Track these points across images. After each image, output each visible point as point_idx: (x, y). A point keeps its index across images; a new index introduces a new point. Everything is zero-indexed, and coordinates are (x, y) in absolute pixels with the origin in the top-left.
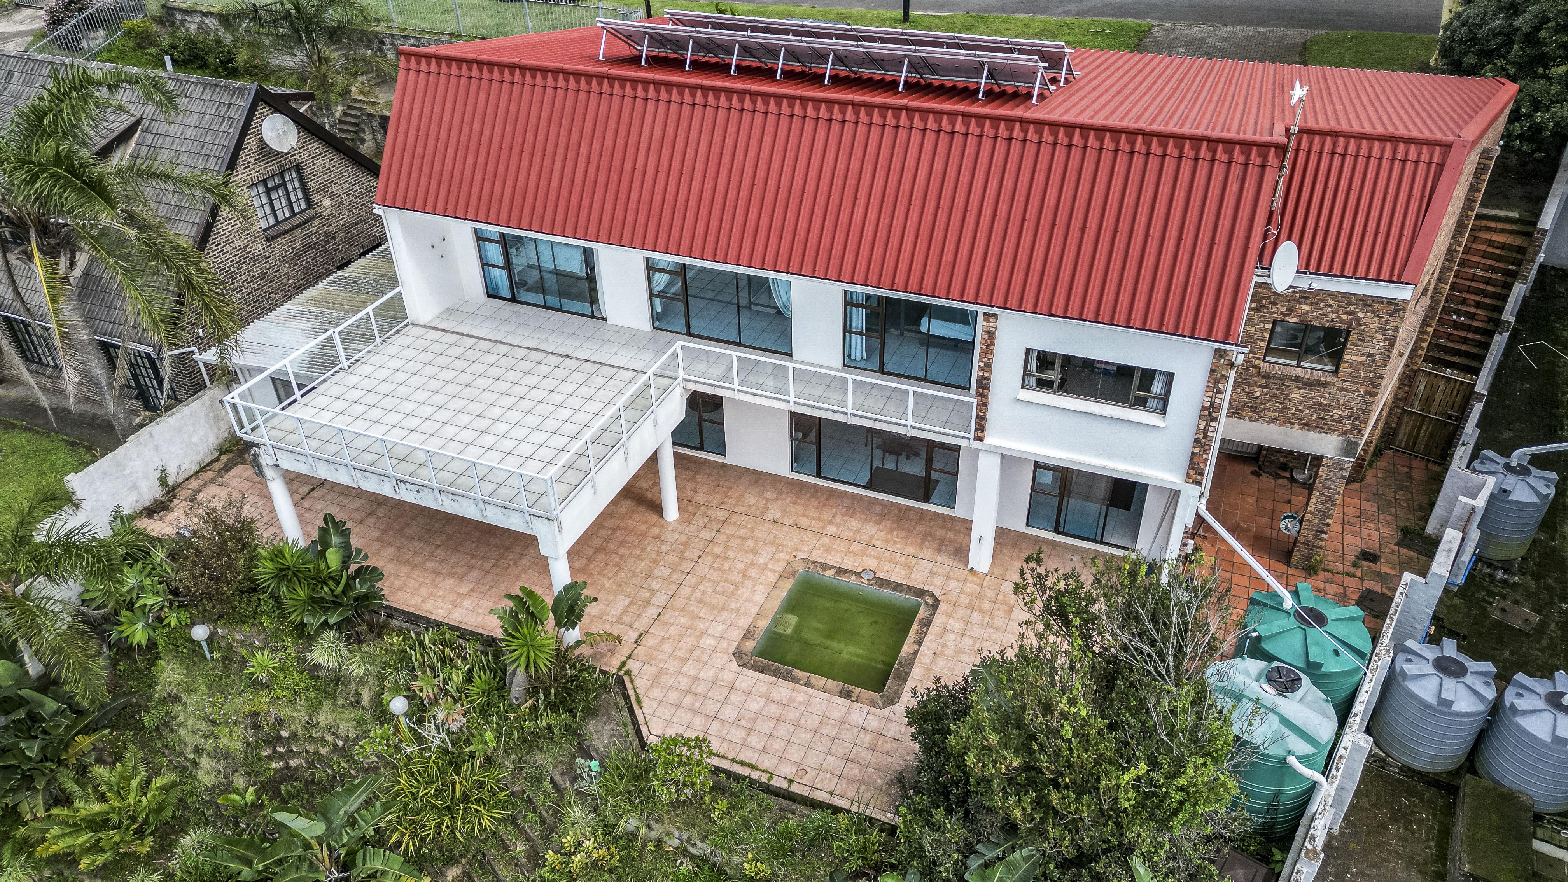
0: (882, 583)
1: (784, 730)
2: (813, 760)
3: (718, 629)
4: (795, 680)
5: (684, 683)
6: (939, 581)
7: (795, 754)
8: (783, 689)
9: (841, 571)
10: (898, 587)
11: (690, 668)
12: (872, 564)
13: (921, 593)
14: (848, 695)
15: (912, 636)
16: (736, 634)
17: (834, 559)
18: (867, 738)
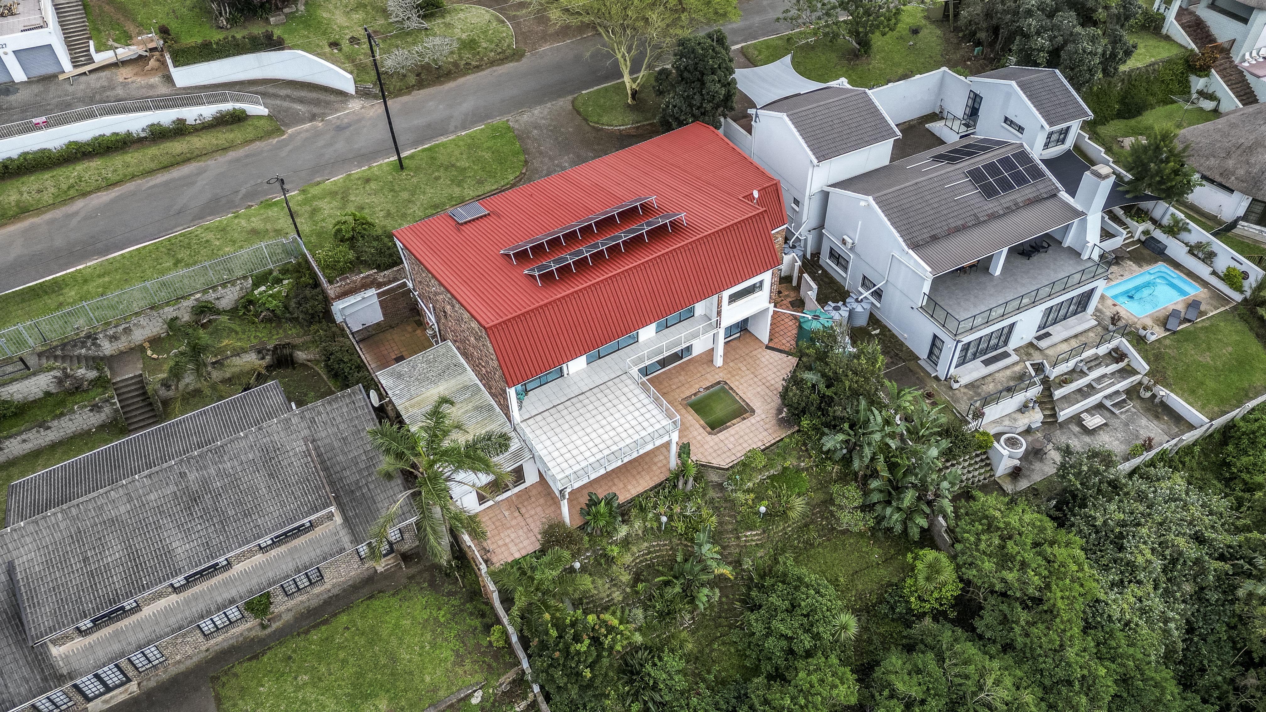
0: (707, 388)
1: (746, 438)
2: (761, 437)
3: (695, 433)
4: (730, 427)
5: (711, 450)
6: (717, 376)
7: (756, 440)
8: (731, 431)
9: (695, 394)
10: (712, 386)
11: (706, 446)
12: (697, 386)
13: (719, 383)
14: (744, 419)
15: (734, 395)
16: (701, 430)
17: (688, 393)
18: (762, 423)
